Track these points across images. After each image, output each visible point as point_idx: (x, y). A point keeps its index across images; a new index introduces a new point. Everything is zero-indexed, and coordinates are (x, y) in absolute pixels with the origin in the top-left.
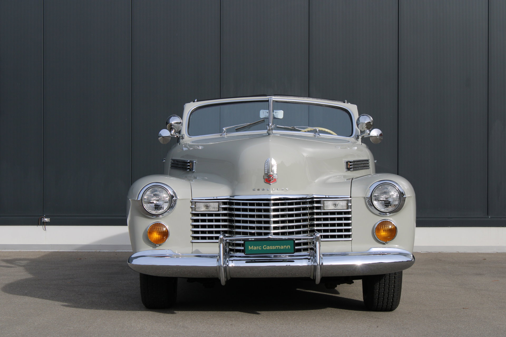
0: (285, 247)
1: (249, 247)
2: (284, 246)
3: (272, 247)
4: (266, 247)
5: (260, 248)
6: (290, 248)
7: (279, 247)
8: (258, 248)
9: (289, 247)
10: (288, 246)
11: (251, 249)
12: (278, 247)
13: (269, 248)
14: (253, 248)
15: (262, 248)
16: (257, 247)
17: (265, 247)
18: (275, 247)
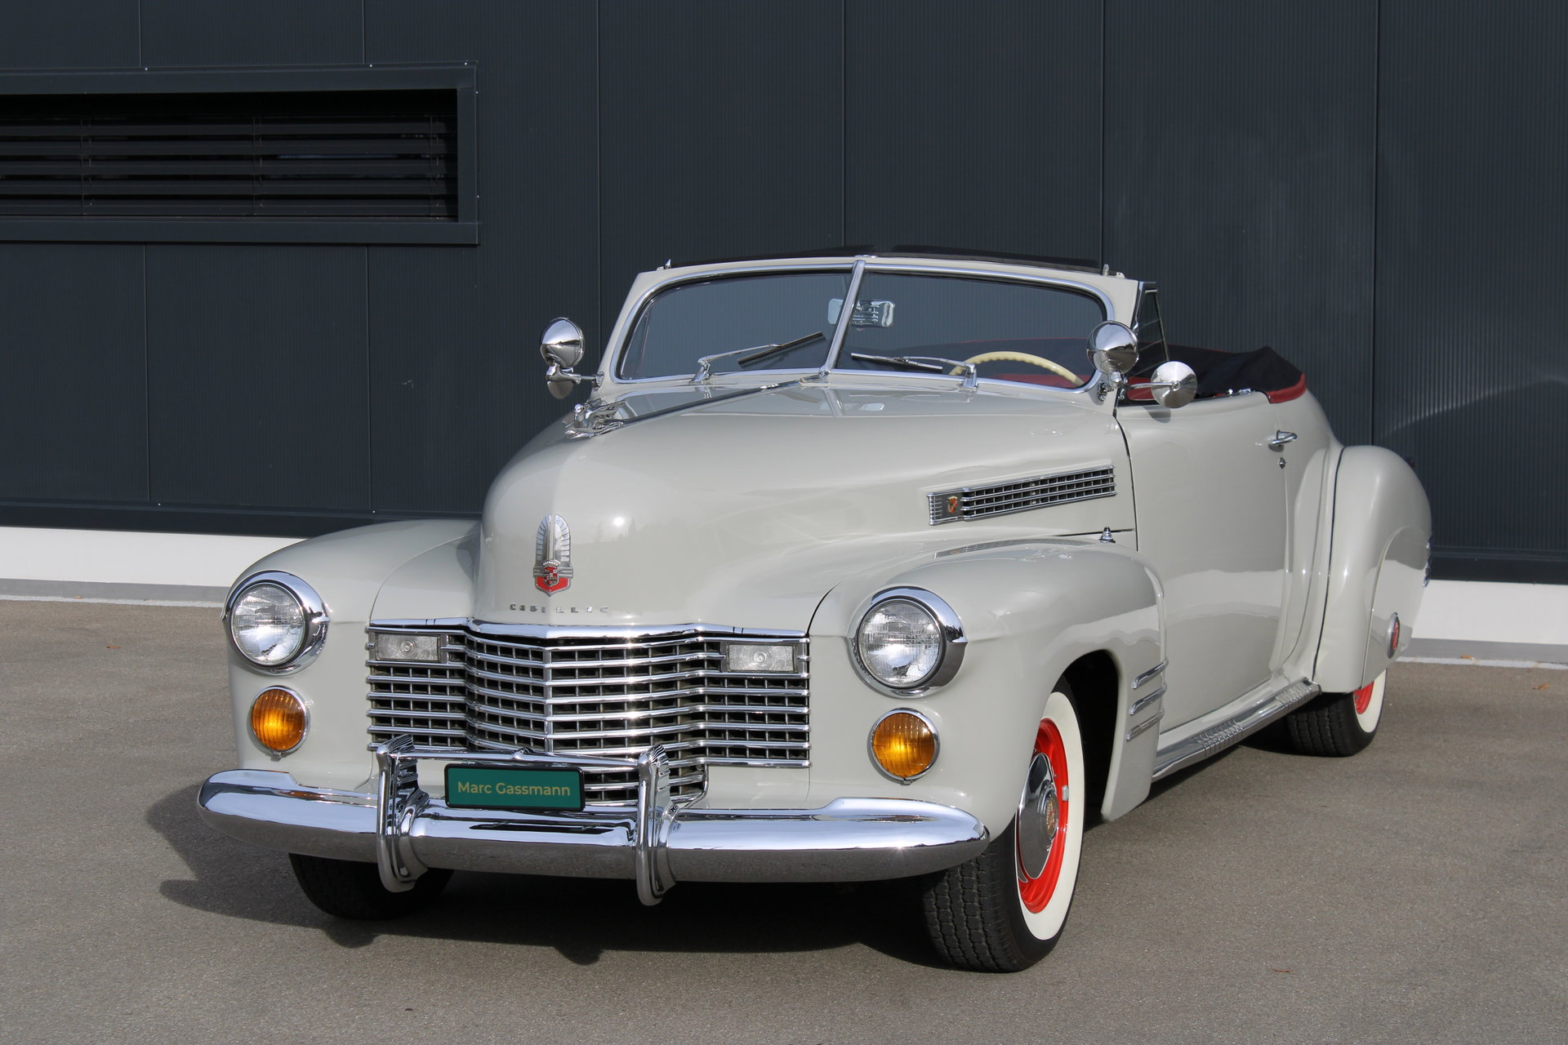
0: (556, 790)
1: (460, 784)
2: (554, 788)
3: (521, 789)
4: (505, 787)
5: (488, 789)
6: (569, 794)
7: (539, 790)
8: (483, 788)
9: (566, 791)
10: (563, 789)
11: (464, 790)
12: (536, 789)
13: (512, 789)
14: (470, 788)
15: (493, 789)
16: (481, 786)
17: (501, 788)
18: (528, 789)
